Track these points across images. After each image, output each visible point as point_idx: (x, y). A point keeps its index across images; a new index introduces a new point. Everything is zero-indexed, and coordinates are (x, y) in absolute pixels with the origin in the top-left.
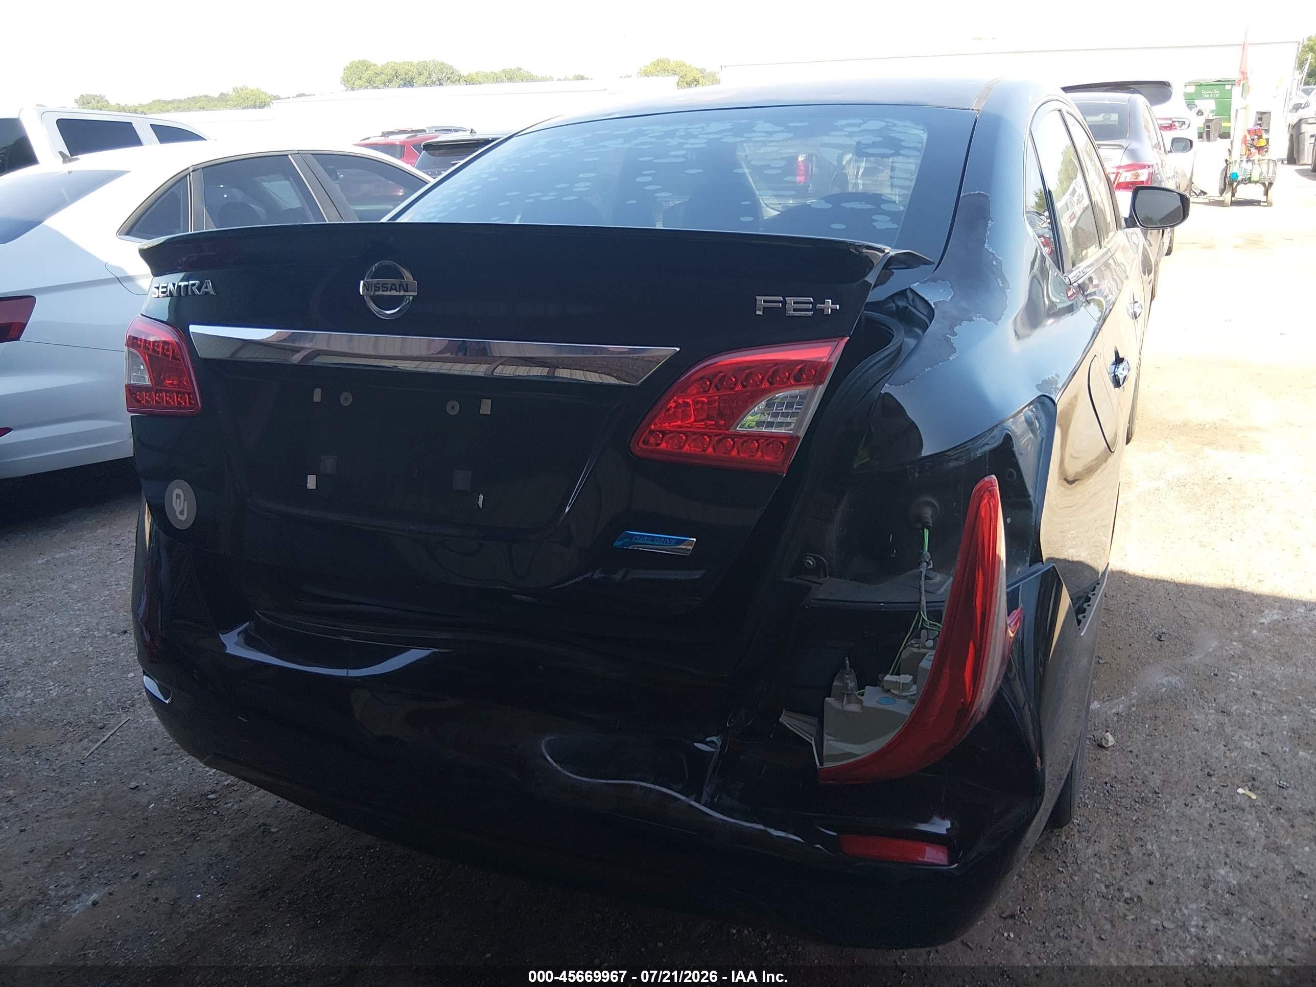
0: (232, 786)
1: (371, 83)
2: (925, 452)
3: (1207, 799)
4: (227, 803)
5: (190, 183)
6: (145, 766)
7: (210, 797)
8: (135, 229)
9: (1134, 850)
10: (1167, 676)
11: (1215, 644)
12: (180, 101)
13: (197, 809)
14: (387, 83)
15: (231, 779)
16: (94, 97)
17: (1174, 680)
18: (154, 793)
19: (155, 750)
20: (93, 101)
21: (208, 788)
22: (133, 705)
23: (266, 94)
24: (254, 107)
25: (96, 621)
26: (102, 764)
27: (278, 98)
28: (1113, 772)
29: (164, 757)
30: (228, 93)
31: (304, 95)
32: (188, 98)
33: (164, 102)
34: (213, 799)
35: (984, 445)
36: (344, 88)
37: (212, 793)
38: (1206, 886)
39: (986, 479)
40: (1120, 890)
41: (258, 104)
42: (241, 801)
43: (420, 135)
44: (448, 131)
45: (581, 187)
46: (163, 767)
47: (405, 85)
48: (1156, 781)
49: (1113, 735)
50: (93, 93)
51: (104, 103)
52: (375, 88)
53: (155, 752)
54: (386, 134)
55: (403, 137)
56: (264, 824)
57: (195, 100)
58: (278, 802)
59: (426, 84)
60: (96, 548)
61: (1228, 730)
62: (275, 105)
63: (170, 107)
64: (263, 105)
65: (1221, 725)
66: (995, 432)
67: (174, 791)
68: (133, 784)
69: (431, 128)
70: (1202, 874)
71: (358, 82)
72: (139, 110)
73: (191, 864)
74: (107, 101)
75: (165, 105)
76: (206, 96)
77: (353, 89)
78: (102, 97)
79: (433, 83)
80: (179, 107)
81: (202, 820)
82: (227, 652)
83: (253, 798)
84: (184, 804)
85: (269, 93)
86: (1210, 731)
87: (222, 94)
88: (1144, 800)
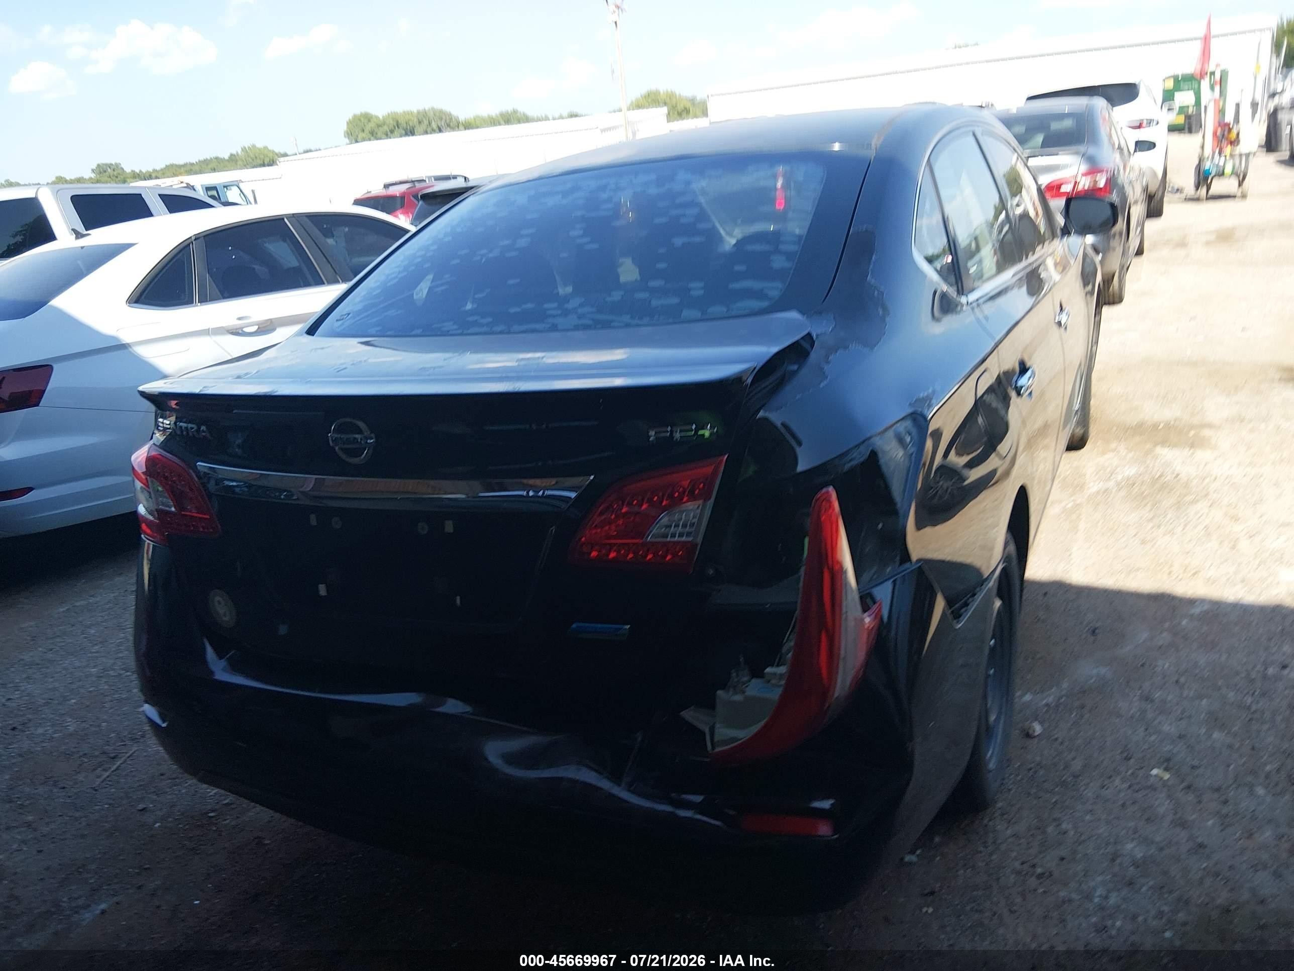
0: (231, 804)
1: (374, 135)
2: (800, 468)
3: (1123, 781)
4: (225, 820)
5: (193, 251)
6: (153, 790)
7: (210, 815)
8: (143, 297)
9: (1050, 829)
10: (1097, 667)
11: (1145, 635)
12: (192, 164)
13: (199, 826)
14: (389, 134)
15: (230, 798)
16: (110, 166)
17: (1103, 670)
18: (159, 813)
19: (162, 775)
20: (109, 170)
21: (209, 807)
22: (143, 736)
23: (273, 151)
24: (263, 165)
25: (112, 661)
26: (113, 790)
27: (285, 155)
28: (1038, 759)
29: (170, 781)
30: (237, 153)
31: (310, 151)
32: (199, 161)
33: (177, 166)
34: (212, 817)
35: (851, 460)
36: (347, 141)
37: (213, 811)
38: (1113, 860)
39: (824, 490)
40: (1034, 866)
41: (266, 163)
42: (238, 817)
43: (418, 185)
44: (447, 178)
45: (522, 243)
46: (168, 790)
47: (406, 134)
48: (1077, 765)
49: (1041, 723)
50: (108, 162)
51: (120, 171)
52: (377, 139)
53: (162, 777)
54: (386, 186)
55: (403, 188)
56: (258, 837)
57: (206, 162)
58: (272, 817)
59: (426, 133)
60: (113, 595)
61: (1150, 715)
62: (283, 163)
63: (182, 170)
64: (272, 163)
65: (1143, 712)
66: (862, 448)
67: (179, 811)
68: (141, 806)
69: (430, 178)
70: (1110, 849)
71: (361, 135)
72: (153, 175)
73: (191, 875)
74: (123, 169)
75: (177, 169)
76: (217, 158)
77: (357, 141)
78: (117, 165)
79: (433, 131)
80: (191, 170)
81: (202, 836)
82: (215, 678)
83: (250, 814)
84: (187, 823)
85: (277, 151)
86: (1132, 717)
87: (232, 155)
88: (1064, 784)
